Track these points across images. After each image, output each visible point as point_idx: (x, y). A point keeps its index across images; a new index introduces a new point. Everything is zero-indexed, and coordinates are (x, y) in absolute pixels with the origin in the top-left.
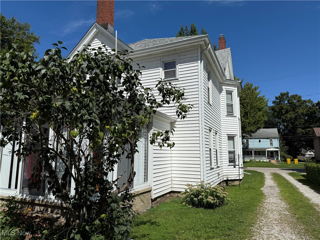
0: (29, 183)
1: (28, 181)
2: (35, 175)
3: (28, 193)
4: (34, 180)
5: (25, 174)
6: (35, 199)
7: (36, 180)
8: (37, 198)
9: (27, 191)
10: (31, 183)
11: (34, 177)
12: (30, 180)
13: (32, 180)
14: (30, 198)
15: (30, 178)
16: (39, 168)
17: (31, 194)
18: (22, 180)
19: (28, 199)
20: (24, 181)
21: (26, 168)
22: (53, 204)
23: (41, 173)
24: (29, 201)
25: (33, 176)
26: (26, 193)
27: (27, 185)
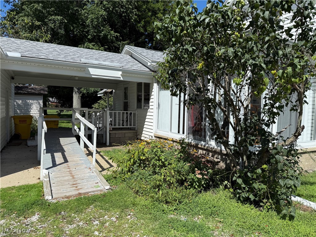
0: (193, 130)
1: (192, 129)
2: (197, 124)
3: (193, 138)
4: (197, 128)
5: (189, 122)
6: (198, 143)
7: (198, 128)
8: (200, 143)
9: (192, 136)
10: (194, 130)
11: (196, 126)
12: (193, 127)
13: (195, 127)
14: (194, 142)
15: (193, 126)
16: (200, 118)
17: (195, 139)
18: (187, 127)
19: (193, 143)
20: (189, 128)
21: (190, 117)
22: (214, 150)
23: (202, 123)
24: (194, 145)
25: (195, 124)
26: (191, 138)
27: (192, 132)
